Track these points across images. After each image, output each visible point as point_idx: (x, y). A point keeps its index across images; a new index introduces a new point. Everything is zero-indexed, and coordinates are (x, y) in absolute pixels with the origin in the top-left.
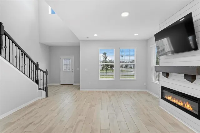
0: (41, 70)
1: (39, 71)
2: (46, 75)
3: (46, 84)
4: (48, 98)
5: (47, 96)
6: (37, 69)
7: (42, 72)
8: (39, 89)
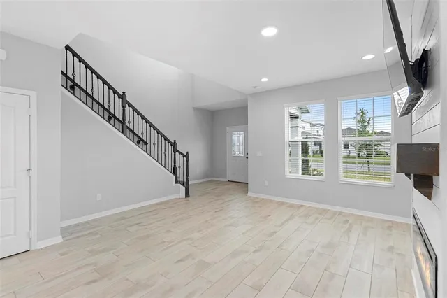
0: (180, 153)
1: (177, 153)
2: (187, 161)
3: (187, 175)
4: (188, 198)
5: (187, 195)
6: (175, 150)
7: (181, 156)
8: (177, 182)
